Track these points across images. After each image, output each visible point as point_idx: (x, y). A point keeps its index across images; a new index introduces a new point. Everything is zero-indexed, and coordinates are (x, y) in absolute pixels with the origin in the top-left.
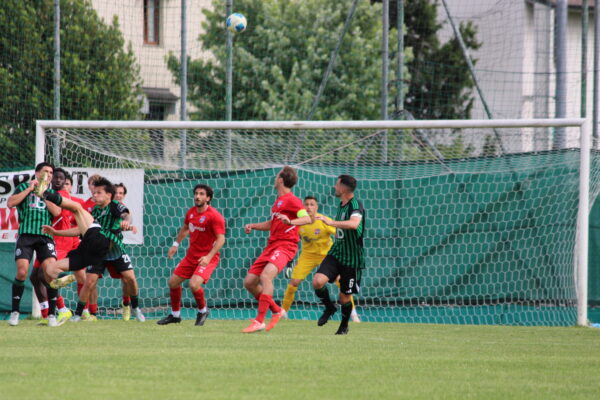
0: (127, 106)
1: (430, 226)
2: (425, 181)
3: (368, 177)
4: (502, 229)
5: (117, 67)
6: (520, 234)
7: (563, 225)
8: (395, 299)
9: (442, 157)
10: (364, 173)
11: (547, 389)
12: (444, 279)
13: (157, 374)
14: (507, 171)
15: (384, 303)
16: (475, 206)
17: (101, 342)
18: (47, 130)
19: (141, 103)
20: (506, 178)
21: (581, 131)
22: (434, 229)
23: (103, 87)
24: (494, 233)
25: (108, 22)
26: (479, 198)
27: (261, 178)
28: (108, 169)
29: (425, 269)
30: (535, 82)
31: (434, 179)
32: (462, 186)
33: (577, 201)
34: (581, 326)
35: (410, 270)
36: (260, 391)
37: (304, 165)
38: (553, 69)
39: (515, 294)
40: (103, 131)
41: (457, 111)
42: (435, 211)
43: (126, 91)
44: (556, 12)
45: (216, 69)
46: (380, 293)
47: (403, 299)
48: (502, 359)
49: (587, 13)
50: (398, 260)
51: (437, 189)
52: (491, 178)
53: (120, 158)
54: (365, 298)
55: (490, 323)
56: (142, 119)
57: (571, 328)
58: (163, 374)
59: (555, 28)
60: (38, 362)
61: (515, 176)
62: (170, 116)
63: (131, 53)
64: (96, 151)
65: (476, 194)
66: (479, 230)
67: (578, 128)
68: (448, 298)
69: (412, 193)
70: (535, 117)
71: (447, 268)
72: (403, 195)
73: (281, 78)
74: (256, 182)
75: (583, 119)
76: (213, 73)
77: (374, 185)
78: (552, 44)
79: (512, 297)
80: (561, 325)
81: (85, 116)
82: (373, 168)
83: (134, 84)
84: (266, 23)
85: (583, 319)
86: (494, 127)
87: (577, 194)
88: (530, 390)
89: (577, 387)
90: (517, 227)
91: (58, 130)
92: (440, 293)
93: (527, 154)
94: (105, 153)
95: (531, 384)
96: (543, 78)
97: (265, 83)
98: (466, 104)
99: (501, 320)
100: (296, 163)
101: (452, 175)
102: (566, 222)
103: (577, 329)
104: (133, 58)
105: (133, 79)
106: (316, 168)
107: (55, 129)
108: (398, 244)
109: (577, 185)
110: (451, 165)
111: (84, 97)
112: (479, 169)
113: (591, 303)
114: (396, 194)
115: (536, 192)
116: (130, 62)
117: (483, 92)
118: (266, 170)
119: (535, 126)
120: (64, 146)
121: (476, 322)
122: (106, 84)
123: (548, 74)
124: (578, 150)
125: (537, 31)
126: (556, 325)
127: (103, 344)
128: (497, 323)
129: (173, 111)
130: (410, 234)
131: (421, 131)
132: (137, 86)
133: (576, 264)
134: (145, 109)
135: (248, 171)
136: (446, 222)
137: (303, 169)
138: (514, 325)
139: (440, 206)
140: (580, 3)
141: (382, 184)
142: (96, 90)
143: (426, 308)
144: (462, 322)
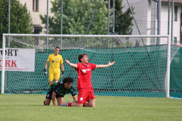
0: (28, 30)
1: (122, 67)
2: (121, 54)
3: (104, 52)
4: (144, 68)
5: (25, 18)
6: (147, 70)
7: (163, 67)
8: (111, 89)
9: (126, 46)
10: (102, 51)
11: (163, 115)
12: (126, 83)
13: (44, 110)
14: (145, 51)
15: (108, 90)
16: (136, 61)
17: (24, 100)
18: (6, 36)
19: (32, 29)
20: (145, 53)
21: (168, 39)
22: (123, 68)
23: (21, 24)
24: (142, 70)
25: (23, 5)
26: (137, 59)
27: (71, 52)
28: (25, 49)
29: (120, 80)
30: (151, 24)
31: (123, 53)
32: (132, 55)
33: (167, 60)
34: (167, 98)
35: (116, 80)
36: (77, 115)
37: (84, 48)
38: (156, 21)
39: (148, 88)
40: (21, 37)
41: (128, 32)
42: (124, 62)
43: (28, 26)
44: (157, 3)
45: (55, 19)
46: (106, 87)
47: (113, 89)
48: (147, 107)
49: (170, 4)
50: (112, 77)
51: (124, 56)
52: (141, 53)
53: (28, 45)
54: (102, 89)
55: (140, 96)
56: (32, 34)
57: (164, 98)
58: (46, 110)
59: (157, 8)
60: (8, 106)
61: (148, 53)
62: (41, 33)
63: (29, 14)
64: (21, 43)
65: (136, 58)
66: (135, 69)
67: (167, 38)
68: (127, 89)
69: (117, 57)
70: (151, 35)
71: (127, 80)
72: (114, 58)
73: (74, 22)
74: (69, 53)
75: (168, 35)
76: (54, 20)
77: (105, 54)
78: (156, 13)
79: (147, 89)
80: (161, 97)
81: (16, 33)
82: (105, 49)
83: (30, 23)
84: (71, 5)
85: (168, 96)
86: (142, 38)
87: (167, 58)
88: (158, 116)
89: (172, 115)
90: (149, 68)
91: (9, 37)
92: (125, 87)
93: (149, 46)
94: (24, 44)
95: (157, 114)
96: (153, 23)
97: (69, 23)
98: (130, 30)
99: (143, 96)
100: (82, 47)
101: (129, 52)
102: (164, 66)
103: (166, 99)
104: (30, 16)
105: (30, 22)
106: (88, 49)
107: (8, 36)
108: (112, 72)
109: (167, 55)
110: (129, 49)
111: (15, 27)
112: (137, 50)
113: (170, 91)
114: (112, 57)
115: (154, 57)
116: (29, 17)
117: (138, 27)
118: (73, 49)
119: (151, 37)
120: (11, 42)
121: (135, 96)
122: (22, 23)
123: (155, 22)
124: (167, 45)
125: (152, 9)
126: (160, 97)
127: (25, 101)
128: (142, 96)
129: (41, 31)
130: (116, 69)
131: (120, 38)
132: (31, 24)
133: (166, 79)
134: (33, 31)
135: (67, 50)
136: (127, 66)
137: (84, 49)
138: (147, 97)
139: (125, 61)
140: (168, 1)
141: (108, 54)
142: (19, 25)
143: (120, 92)
144: (131, 96)
